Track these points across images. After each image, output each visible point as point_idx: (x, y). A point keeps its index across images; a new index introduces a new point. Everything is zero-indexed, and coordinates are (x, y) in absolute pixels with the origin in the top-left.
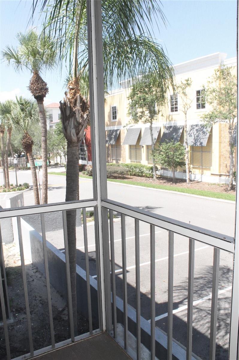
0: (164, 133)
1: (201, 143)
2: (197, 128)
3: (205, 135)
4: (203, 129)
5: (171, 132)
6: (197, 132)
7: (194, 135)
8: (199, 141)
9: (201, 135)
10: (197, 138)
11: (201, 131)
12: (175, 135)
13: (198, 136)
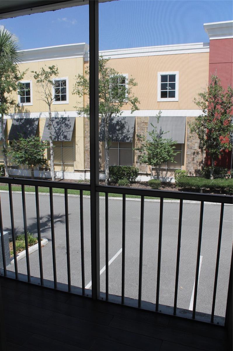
0: (13, 125)
1: (65, 137)
2: (57, 120)
3: (69, 128)
4: (64, 122)
5: (23, 124)
6: (58, 125)
7: (54, 128)
8: (61, 134)
9: (64, 128)
10: (58, 132)
11: (63, 123)
12: (29, 127)
13: (59, 129)
